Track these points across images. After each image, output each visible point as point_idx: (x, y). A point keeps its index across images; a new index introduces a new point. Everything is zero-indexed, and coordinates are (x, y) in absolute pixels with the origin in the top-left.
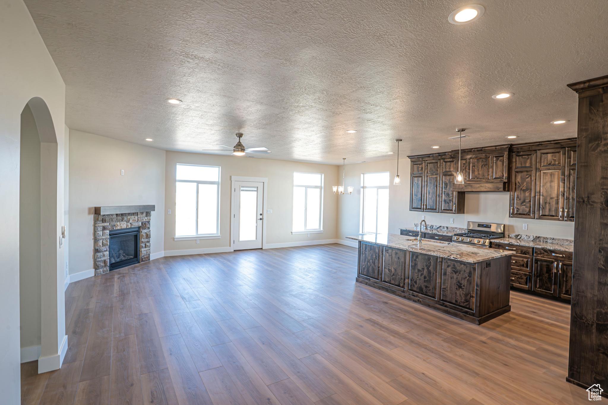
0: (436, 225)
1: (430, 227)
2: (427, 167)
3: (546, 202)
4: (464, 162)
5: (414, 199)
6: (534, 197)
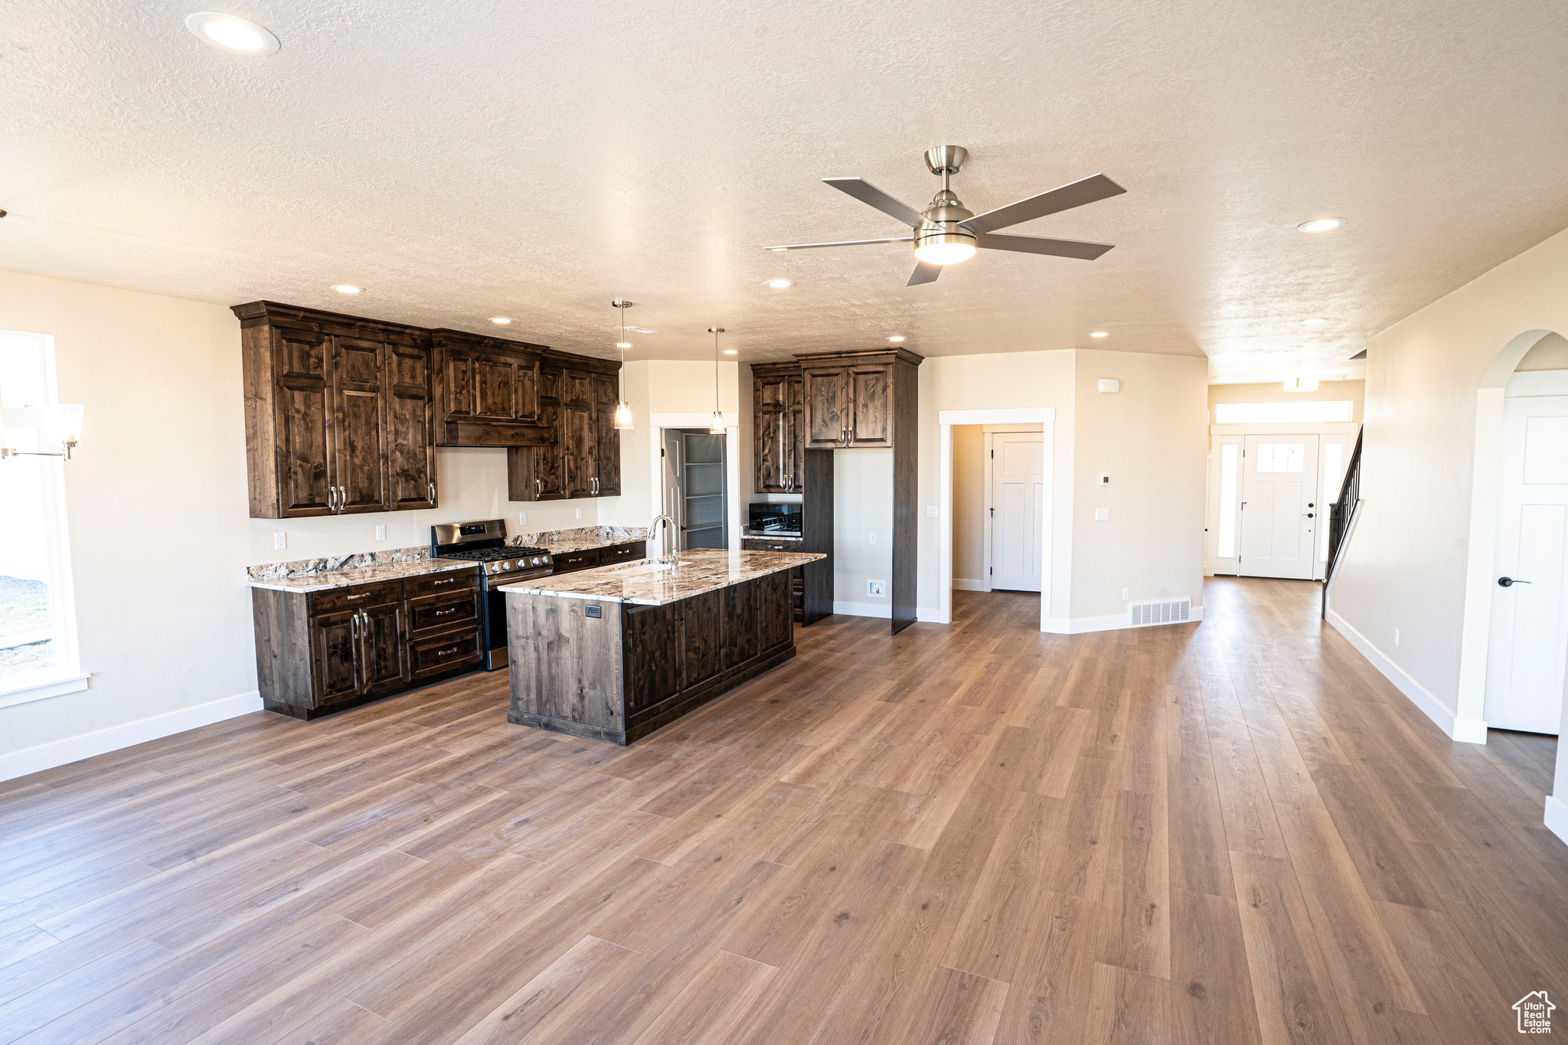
0: (336, 555)
1: (316, 568)
2: (338, 361)
3: (577, 467)
4: (463, 367)
5: (295, 473)
6: (563, 458)
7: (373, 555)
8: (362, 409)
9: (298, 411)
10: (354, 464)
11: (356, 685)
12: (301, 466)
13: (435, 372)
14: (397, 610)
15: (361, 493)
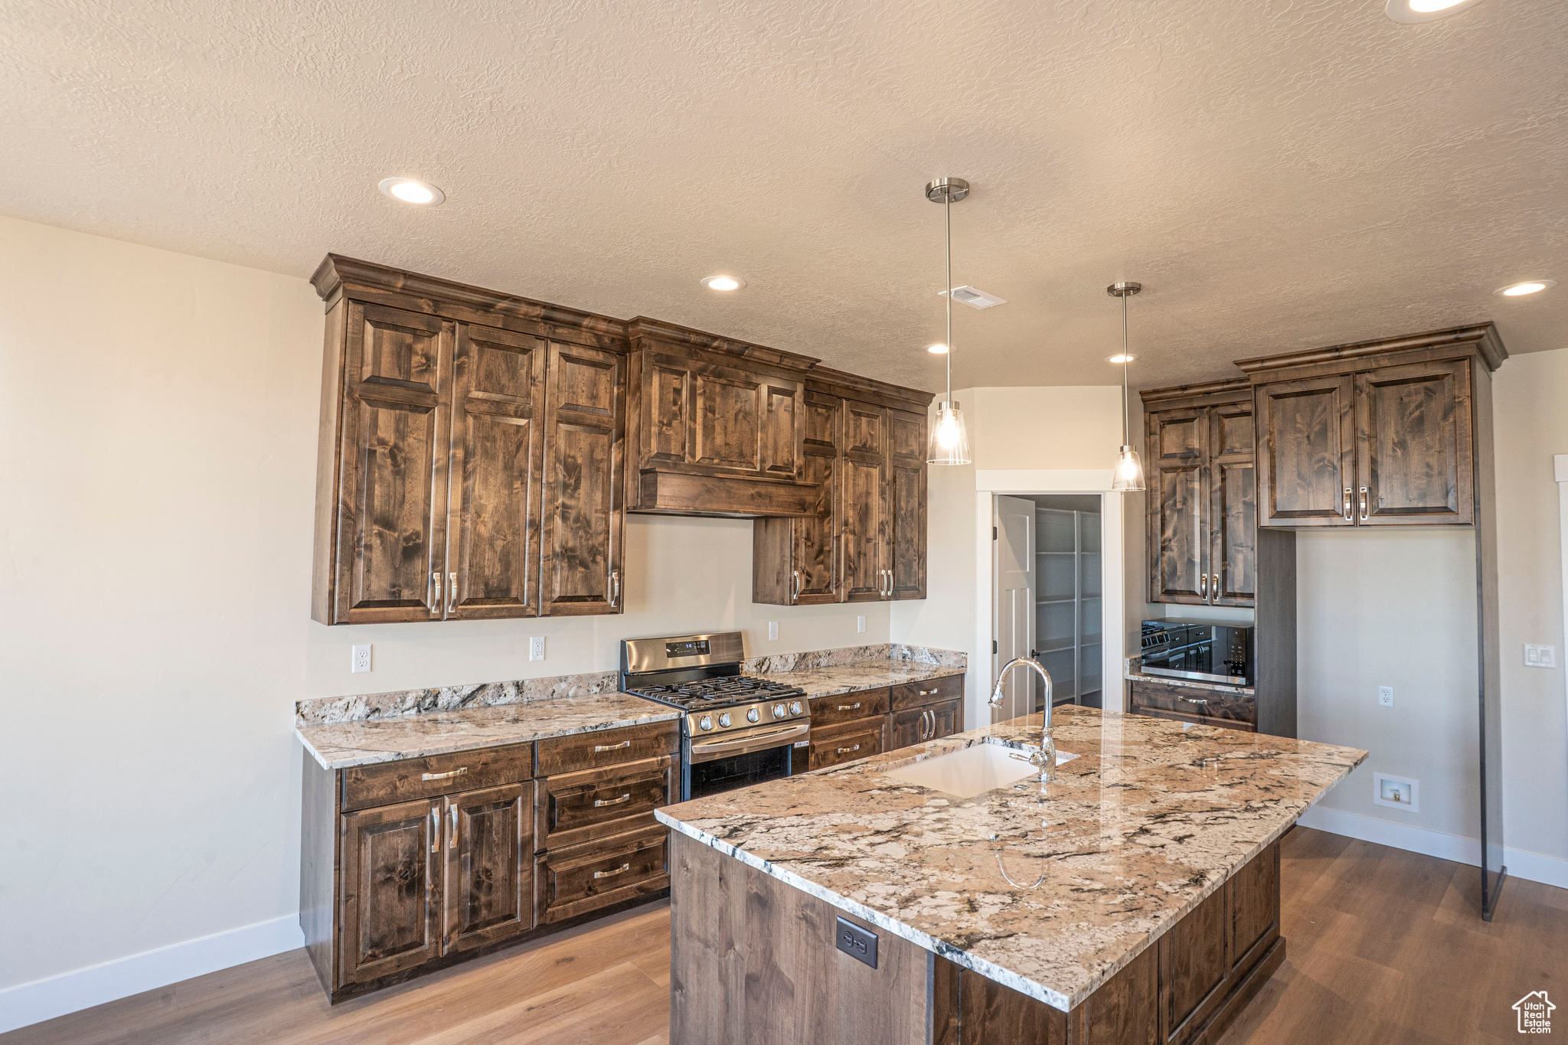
0: (456, 683)
1: (418, 706)
2: (463, 363)
3: (859, 553)
4: (676, 384)
5: (368, 547)
6: (838, 537)
7: (519, 686)
8: (500, 444)
9: (382, 442)
10: (479, 535)
11: (426, 939)
12: (380, 535)
13: (629, 388)
14: (520, 799)
15: (486, 585)
